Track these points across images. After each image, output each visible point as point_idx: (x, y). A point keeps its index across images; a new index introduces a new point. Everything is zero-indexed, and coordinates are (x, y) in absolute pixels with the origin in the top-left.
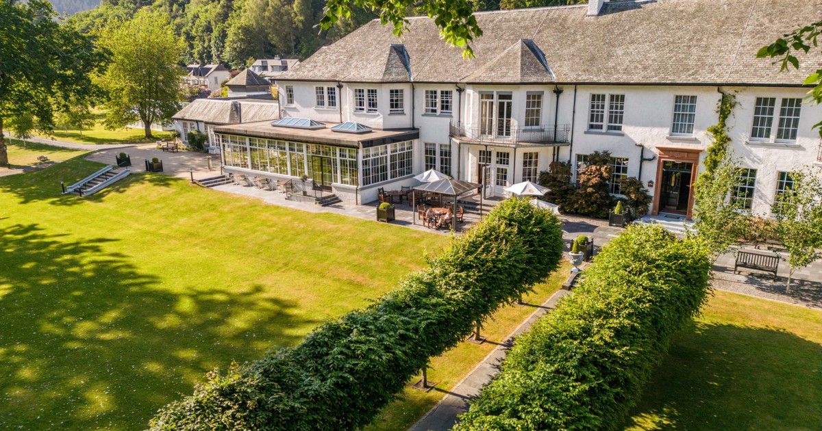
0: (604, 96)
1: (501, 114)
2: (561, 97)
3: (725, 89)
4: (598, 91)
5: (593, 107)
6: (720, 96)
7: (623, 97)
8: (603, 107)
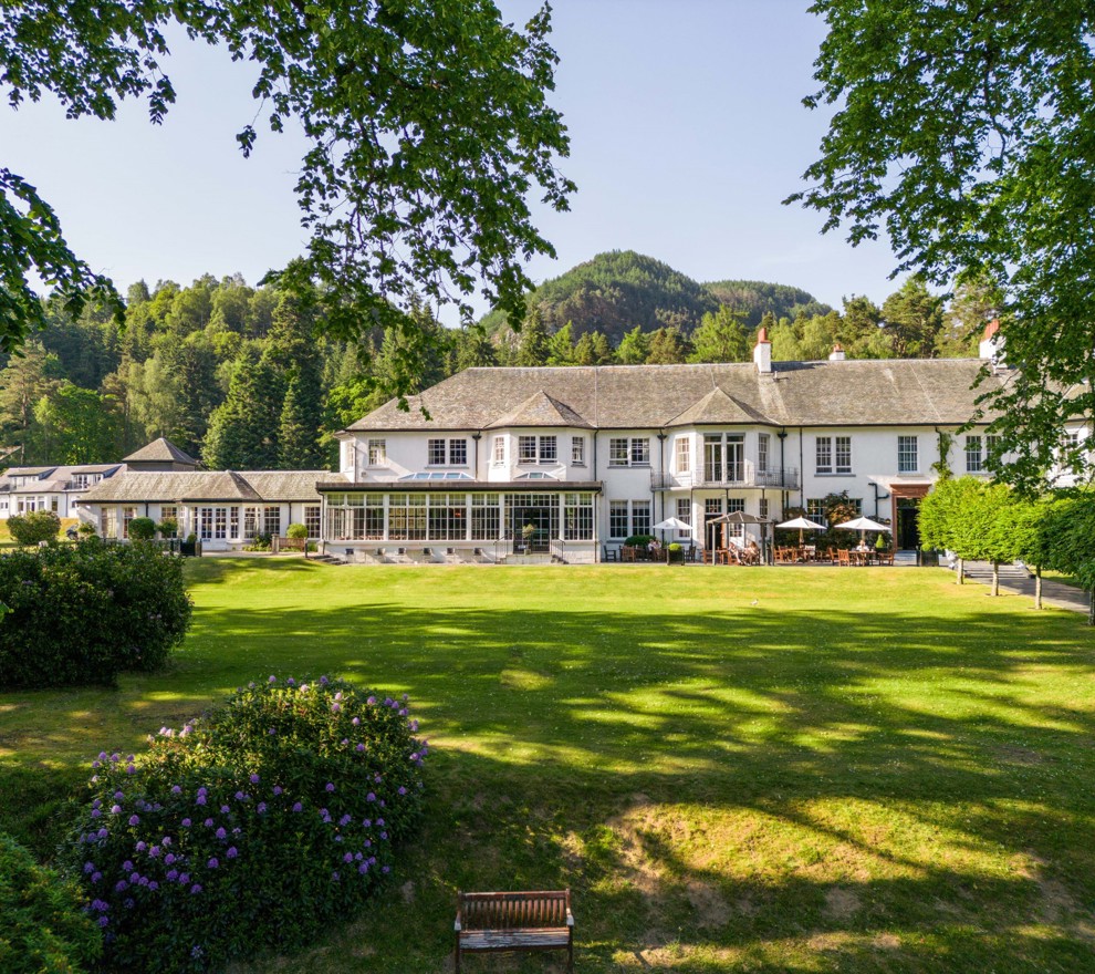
0: (829, 439)
1: (730, 458)
2: (786, 440)
3: (941, 428)
4: (824, 434)
5: (818, 450)
6: (938, 435)
7: (848, 439)
8: (829, 450)
